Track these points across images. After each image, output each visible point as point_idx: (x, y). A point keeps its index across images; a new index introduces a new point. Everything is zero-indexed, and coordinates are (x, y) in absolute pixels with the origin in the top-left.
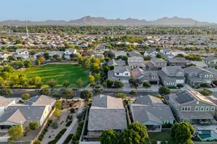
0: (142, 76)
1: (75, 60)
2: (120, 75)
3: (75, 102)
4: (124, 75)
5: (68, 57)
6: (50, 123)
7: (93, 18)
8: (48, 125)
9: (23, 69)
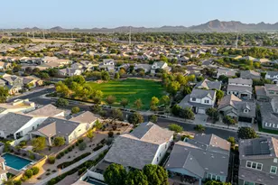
0: (229, 108)
1: (159, 77)
2: (198, 101)
3: (123, 125)
4: (203, 103)
5: (153, 72)
6: (80, 143)
7: (224, 23)
8: (77, 144)
9: (100, 82)
